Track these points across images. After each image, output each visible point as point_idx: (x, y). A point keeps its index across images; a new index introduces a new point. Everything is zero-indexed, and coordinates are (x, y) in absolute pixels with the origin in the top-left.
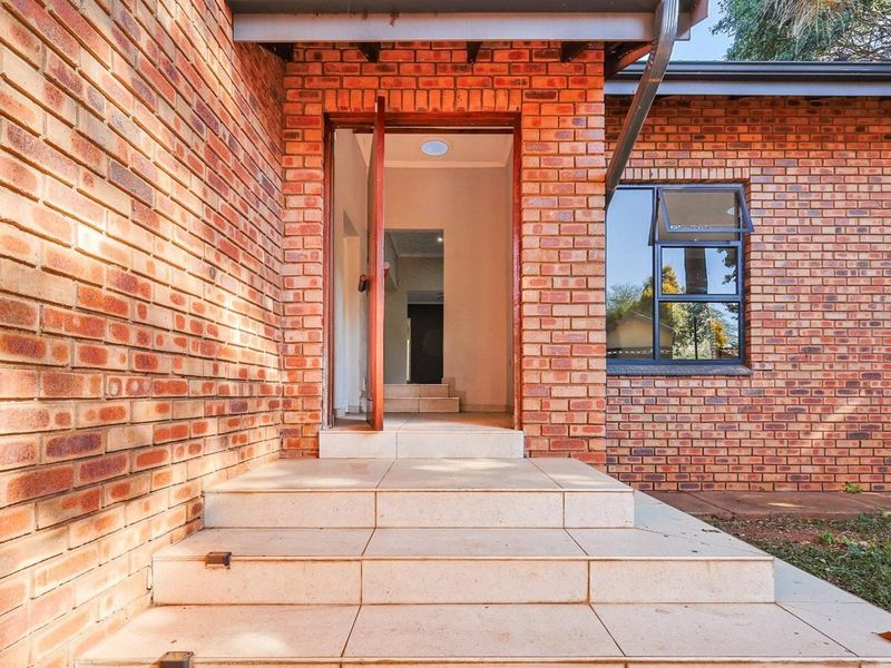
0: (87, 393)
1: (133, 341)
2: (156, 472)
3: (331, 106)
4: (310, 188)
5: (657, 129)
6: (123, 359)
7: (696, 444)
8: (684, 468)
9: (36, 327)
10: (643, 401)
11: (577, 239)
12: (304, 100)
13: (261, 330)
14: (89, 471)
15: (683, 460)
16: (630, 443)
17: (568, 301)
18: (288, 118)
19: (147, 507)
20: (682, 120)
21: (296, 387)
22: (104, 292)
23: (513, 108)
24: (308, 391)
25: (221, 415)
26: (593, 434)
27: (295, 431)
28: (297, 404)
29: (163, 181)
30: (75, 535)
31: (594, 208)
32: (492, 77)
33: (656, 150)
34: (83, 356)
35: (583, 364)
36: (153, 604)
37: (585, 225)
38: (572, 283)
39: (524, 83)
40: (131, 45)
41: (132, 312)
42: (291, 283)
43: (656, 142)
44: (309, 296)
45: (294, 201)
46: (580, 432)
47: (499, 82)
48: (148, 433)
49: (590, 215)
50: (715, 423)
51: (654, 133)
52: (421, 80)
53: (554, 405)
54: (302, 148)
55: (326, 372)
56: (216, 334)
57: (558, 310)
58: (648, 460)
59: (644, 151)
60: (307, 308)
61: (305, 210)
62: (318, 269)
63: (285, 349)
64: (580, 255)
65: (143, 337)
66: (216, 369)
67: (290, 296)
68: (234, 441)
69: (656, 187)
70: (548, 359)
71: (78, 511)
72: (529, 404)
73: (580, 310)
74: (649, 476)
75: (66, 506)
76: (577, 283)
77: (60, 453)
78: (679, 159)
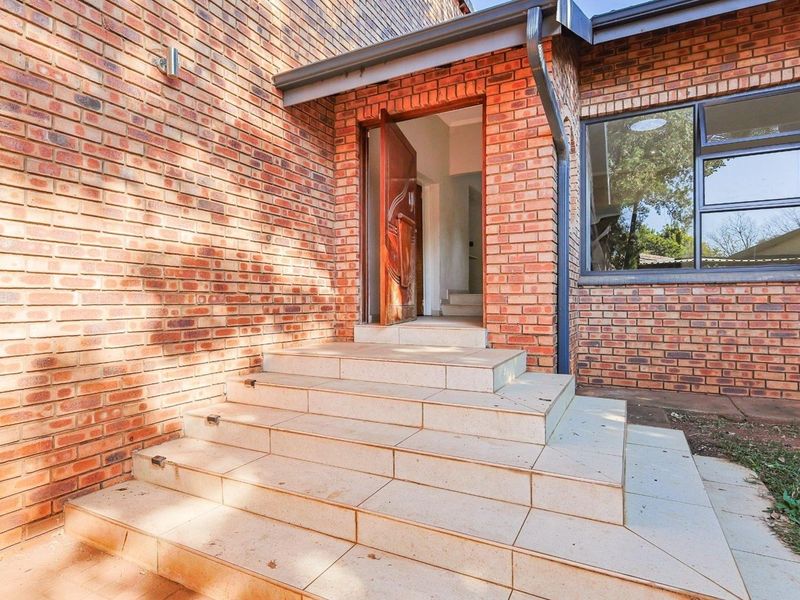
0: (186, 302)
1: (213, 278)
2: (227, 340)
3: (361, 118)
4: (349, 172)
5: (695, 48)
6: (206, 287)
7: (741, 349)
8: (728, 373)
9: (162, 276)
10: (678, 307)
11: (529, 183)
12: (346, 118)
13: (314, 264)
14: (189, 335)
15: (726, 365)
16: (664, 346)
17: (522, 230)
18: (337, 131)
19: (223, 355)
20: (726, 33)
21: (342, 297)
22: (196, 258)
23: (480, 92)
24: (349, 300)
25: (276, 313)
26: (542, 332)
27: (342, 325)
28: (343, 308)
29: (231, 199)
30: (181, 361)
31: (544, 157)
32: (463, 74)
33: (694, 69)
34: (184, 286)
35: (534, 278)
36: (227, 401)
37: (535, 171)
38: (525, 217)
39: (487, 72)
40: (209, 143)
41: (212, 264)
42: (339, 233)
43: (694, 62)
44: (351, 240)
45: (341, 182)
46: (531, 330)
47: (469, 76)
48: (223, 321)
49: (539, 162)
50: (768, 330)
51: (691, 53)
52: (415, 87)
53: (510, 310)
54: (344, 148)
55: (361, 288)
56: (272, 270)
57: (513, 238)
58: (685, 363)
59: (679, 73)
60: (348, 248)
61: (348, 187)
62: (356, 223)
63: (336, 274)
64: (532, 194)
65: (218, 276)
66: (272, 289)
67: (339, 241)
68: (288, 328)
69: (696, 103)
70: (505, 276)
71: (183, 351)
72: (492, 309)
73: (531, 237)
74: (685, 378)
75: (177, 348)
76: (529, 216)
77: (174, 326)
78: (721, 73)
